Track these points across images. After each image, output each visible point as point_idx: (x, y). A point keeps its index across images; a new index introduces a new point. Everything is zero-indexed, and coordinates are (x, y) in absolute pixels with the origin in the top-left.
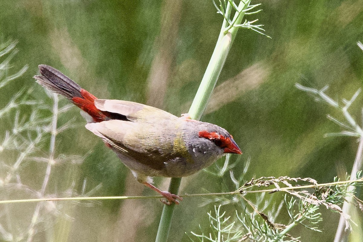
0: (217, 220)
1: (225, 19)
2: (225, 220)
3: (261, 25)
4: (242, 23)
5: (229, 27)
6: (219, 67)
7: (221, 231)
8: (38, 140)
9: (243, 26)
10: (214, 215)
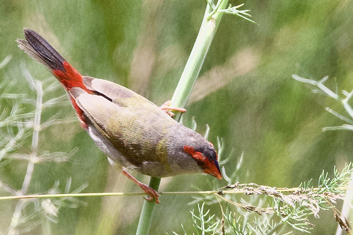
0: (200, 219)
1: (208, 4)
2: (210, 219)
3: (247, 11)
4: (227, 8)
5: (213, 12)
6: (202, 56)
7: (205, 230)
8: (19, 136)
9: (227, 11)
10: (197, 214)
